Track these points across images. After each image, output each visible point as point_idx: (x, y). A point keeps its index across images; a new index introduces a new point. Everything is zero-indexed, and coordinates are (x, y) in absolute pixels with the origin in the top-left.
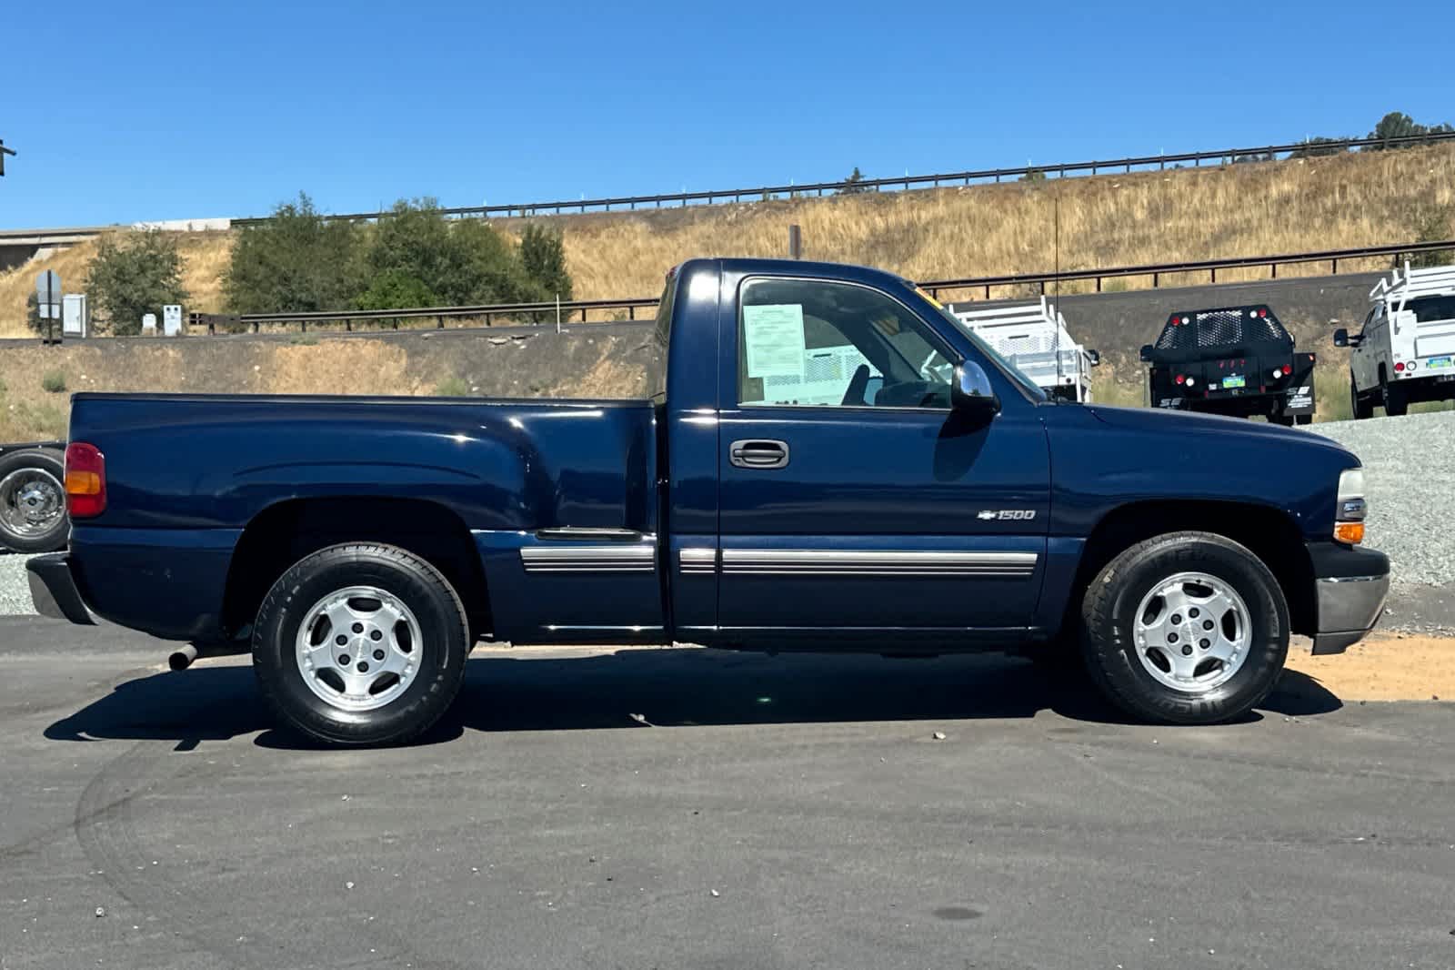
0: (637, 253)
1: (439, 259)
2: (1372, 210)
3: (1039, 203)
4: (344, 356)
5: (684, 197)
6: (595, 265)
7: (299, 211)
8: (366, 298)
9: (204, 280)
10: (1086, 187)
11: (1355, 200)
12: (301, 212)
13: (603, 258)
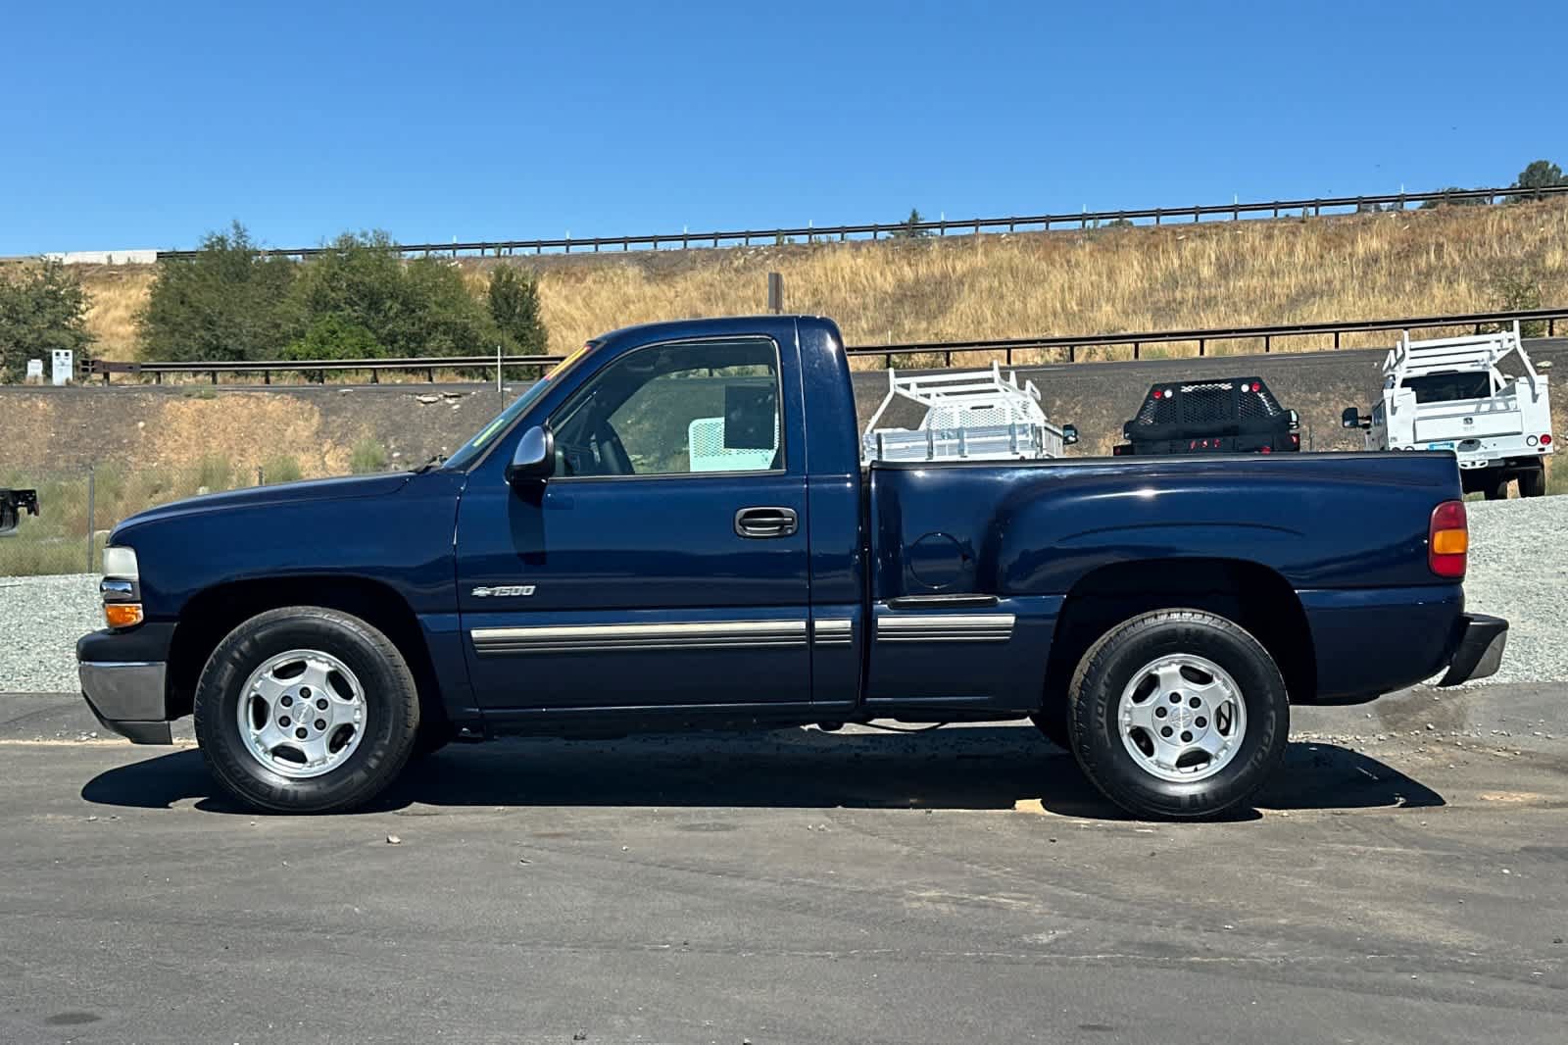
0: (626, 303)
1: (389, 303)
2: (1471, 274)
3: (1091, 254)
4: (246, 411)
5: (685, 238)
6: (576, 314)
7: (231, 244)
8: (300, 346)
9: (121, 322)
10: (1148, 238)
11: (1453, 261)
12: (234, 245)
13: (587, 305)
